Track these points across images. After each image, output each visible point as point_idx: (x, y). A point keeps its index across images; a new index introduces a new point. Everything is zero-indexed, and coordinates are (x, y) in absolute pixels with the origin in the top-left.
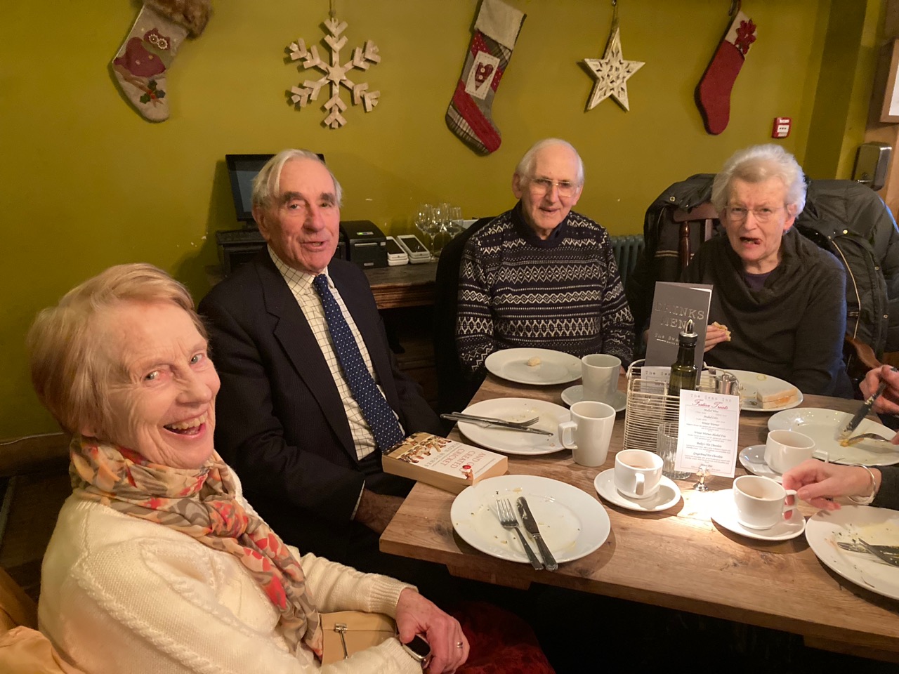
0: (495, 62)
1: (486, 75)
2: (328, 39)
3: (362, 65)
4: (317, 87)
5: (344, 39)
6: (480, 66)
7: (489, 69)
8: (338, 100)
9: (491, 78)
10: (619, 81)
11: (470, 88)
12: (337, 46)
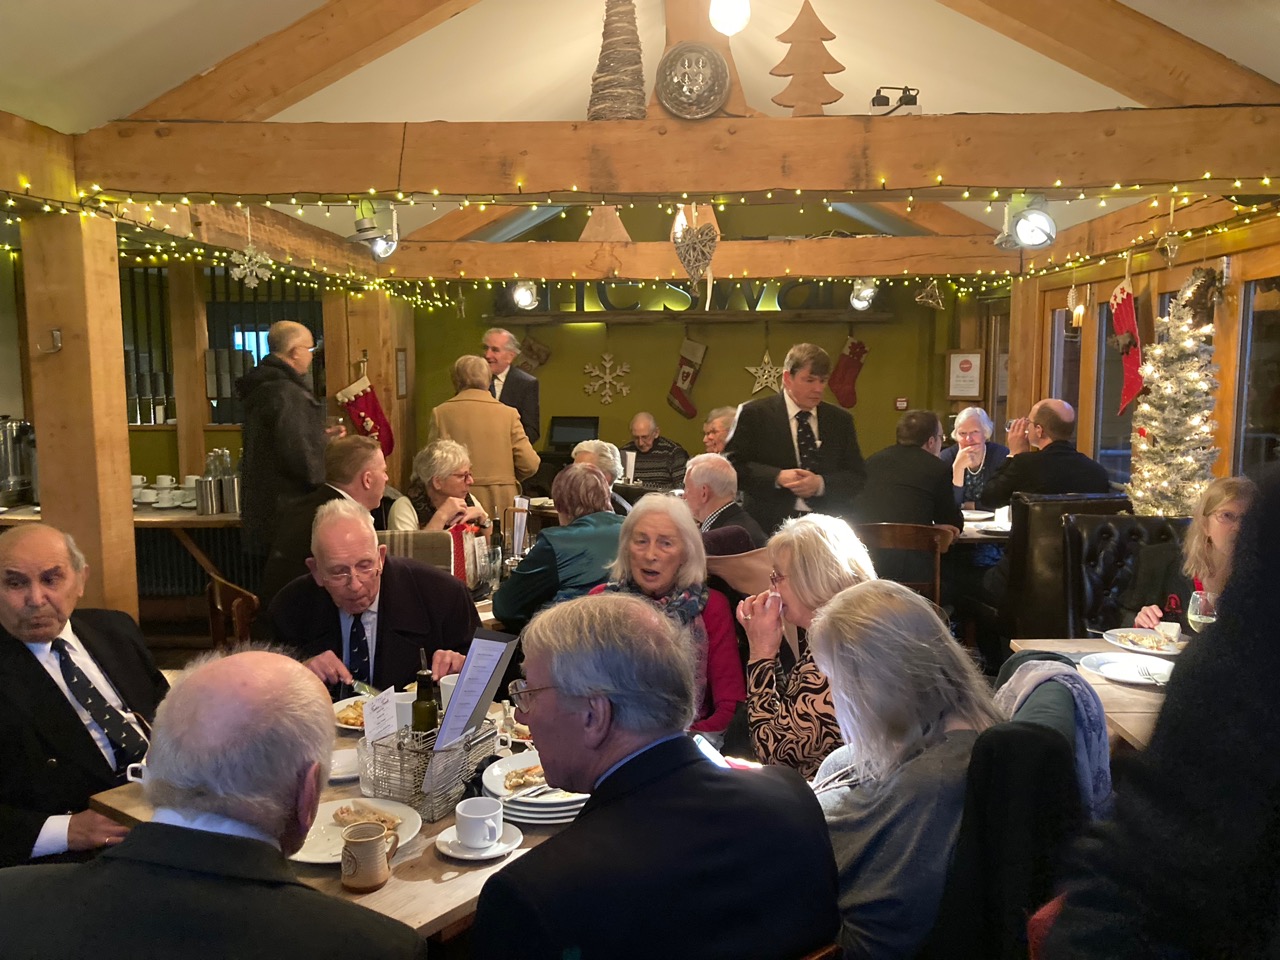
0: (691, 371)
1: (687, 377)
2: (603, 362)
3: (621, 374)
4: (598, 384)
5: (612, 362)
6: (684, 373)
7: (688, 374)
8: (608, 391)
9: (689, 379)
10: (772, 378)
11: (680, 384)
12: (608, 366)
